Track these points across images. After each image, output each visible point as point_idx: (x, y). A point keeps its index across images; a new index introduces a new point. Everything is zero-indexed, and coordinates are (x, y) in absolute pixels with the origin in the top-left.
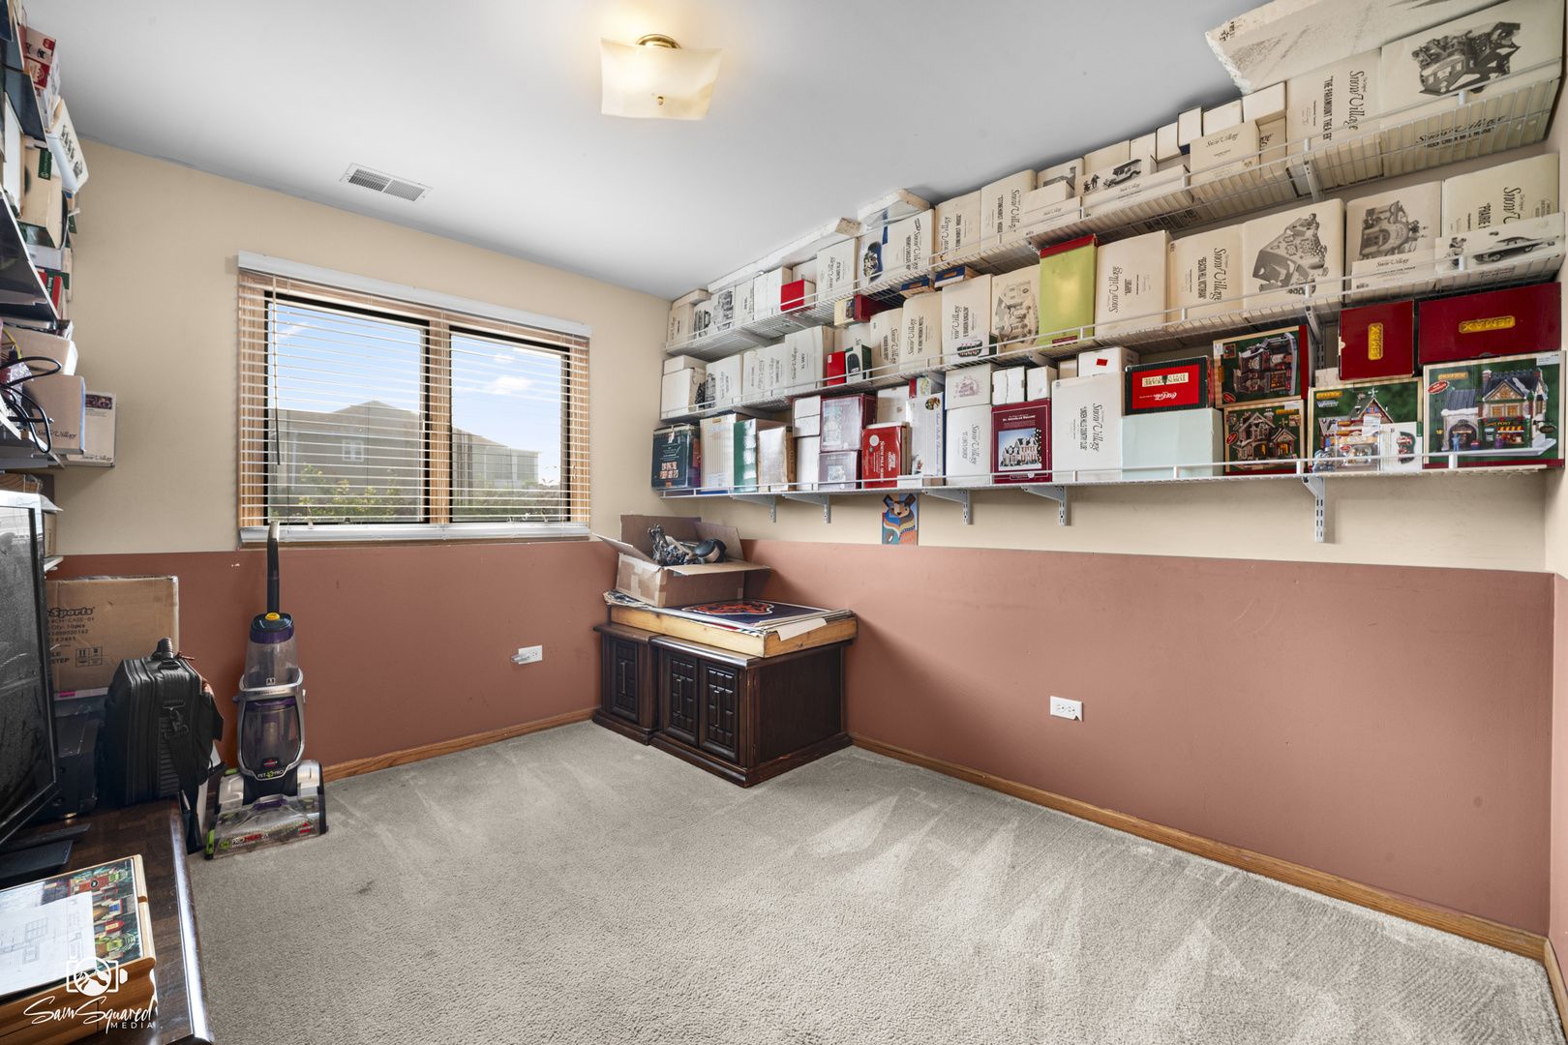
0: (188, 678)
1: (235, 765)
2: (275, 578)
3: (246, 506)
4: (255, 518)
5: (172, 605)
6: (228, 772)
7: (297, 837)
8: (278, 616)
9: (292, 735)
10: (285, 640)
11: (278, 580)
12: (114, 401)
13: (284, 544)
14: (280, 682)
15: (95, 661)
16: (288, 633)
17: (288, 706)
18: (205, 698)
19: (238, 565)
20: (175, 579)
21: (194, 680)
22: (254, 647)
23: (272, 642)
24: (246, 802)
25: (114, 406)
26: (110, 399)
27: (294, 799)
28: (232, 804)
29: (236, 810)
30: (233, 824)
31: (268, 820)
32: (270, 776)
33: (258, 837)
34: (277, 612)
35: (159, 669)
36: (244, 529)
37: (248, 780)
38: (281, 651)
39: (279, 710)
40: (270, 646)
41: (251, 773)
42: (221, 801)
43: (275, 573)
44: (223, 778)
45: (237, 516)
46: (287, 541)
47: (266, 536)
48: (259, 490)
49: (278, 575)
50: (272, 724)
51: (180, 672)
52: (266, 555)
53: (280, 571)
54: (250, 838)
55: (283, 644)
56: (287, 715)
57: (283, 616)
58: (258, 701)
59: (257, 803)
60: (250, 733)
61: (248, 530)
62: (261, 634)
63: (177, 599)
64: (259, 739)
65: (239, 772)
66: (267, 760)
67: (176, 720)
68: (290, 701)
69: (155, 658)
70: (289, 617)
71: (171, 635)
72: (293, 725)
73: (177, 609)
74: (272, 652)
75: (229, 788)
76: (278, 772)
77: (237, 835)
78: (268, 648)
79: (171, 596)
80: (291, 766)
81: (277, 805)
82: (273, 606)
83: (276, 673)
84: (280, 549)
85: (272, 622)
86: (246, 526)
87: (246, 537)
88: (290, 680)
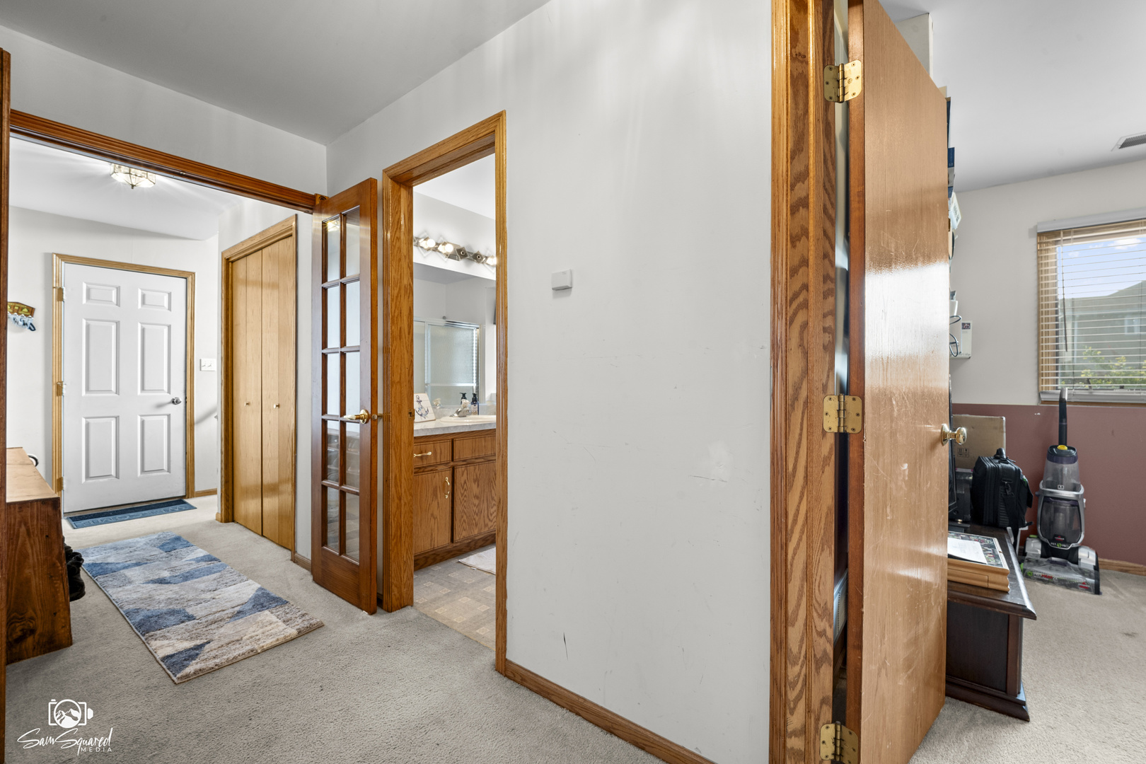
0: (1014, 469)
1: (1036, 533)
2: (1064, 424)
3: (1044, 378)
4: (1050, 385)
5: (1003, 432)
6: (1031, 536)
7: (1077, 588)
8: (1066, 448)
9: (1075, 526)
10: (1071, 463)
11: (1066, 426)
12: (971, 325)
13: (1070, 403)
14: (1066, 489)
15: (966, 455)
16: (1074, 460)
17: (1072, 506)
18: (1022, 482)
19: (1039, 414)
20: (1004, 418)
21: (1018, 472)
22: (1050, 464)
23: (1062, 463)
24: (1042, 556)
25: (971, 327)
26: (969, 324)
27: (1076, 566)
28: (1033, 554)
29: (1037, 558)
30: (1035, 565)
31: (1057, 570)
32: (1059, 546)
33: (1051, 578)
34: (1066, 445)
35: (999, 462)
36: (1042, 393)
37: (1044, 545)
38: (1068, 471)
39: (1066, 507)
40: (1060, 465)
41: (1046, 540)
42: (1027, 551)
43: (1064, 420)
44: (1028, 539)
45: (1038, 384)
46: (1072, 400)
47: (1058, 397)
48: (1053, 368)
49: (1066, 422)
50: (1061, 514)
51: (1009, 465)
52: (1058, 409)
53: (1068, 419)
54: (1046, 576)
55: (1070, 465)
56: (1072, 512)
57: (1069, 448)
58: (1052, 497)
59: (1050, 559)
60: (1046, 517)
61: (1045, 393)
62: (1053, 456)
63: (1005, 430)
64: (1052, 523)
65: (1038, 538)
66: (1058, 536)
67: (1008, 489)
68: (1074, 503)
69: (996, 458)
70: (1074, 449)
71: (1002, 446)
72: (1076, 517)
73: (1005, 434)
74: (1062, 470)
75: (1032, 545)
76: (1064, 546)
77: (1037, 572)
78: (1059, 466)
79: (1002, 427)
80: (1073, 545)
81: (1064, 565)
82: (1062, 440)
83: (1064, 482)
84: (1067, 406)
85: (1062, 451)
86: (1044, 391)
87: (1044, 397)
88: (1074, 490)
